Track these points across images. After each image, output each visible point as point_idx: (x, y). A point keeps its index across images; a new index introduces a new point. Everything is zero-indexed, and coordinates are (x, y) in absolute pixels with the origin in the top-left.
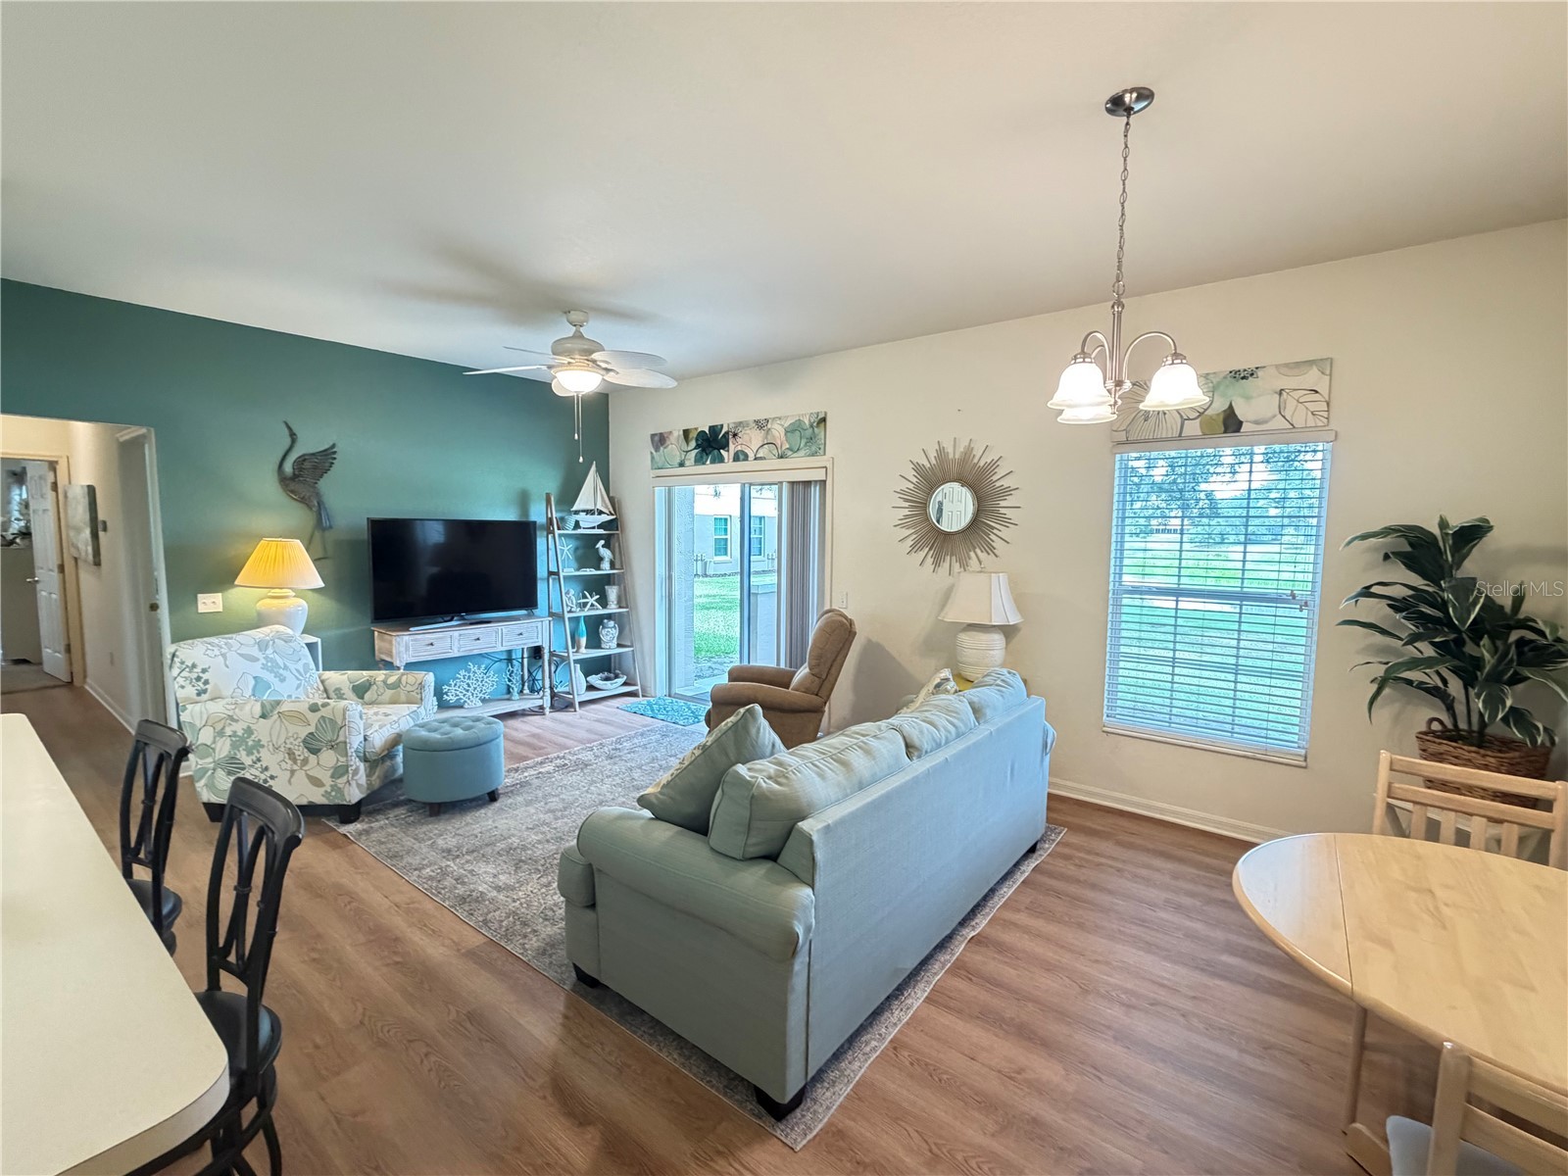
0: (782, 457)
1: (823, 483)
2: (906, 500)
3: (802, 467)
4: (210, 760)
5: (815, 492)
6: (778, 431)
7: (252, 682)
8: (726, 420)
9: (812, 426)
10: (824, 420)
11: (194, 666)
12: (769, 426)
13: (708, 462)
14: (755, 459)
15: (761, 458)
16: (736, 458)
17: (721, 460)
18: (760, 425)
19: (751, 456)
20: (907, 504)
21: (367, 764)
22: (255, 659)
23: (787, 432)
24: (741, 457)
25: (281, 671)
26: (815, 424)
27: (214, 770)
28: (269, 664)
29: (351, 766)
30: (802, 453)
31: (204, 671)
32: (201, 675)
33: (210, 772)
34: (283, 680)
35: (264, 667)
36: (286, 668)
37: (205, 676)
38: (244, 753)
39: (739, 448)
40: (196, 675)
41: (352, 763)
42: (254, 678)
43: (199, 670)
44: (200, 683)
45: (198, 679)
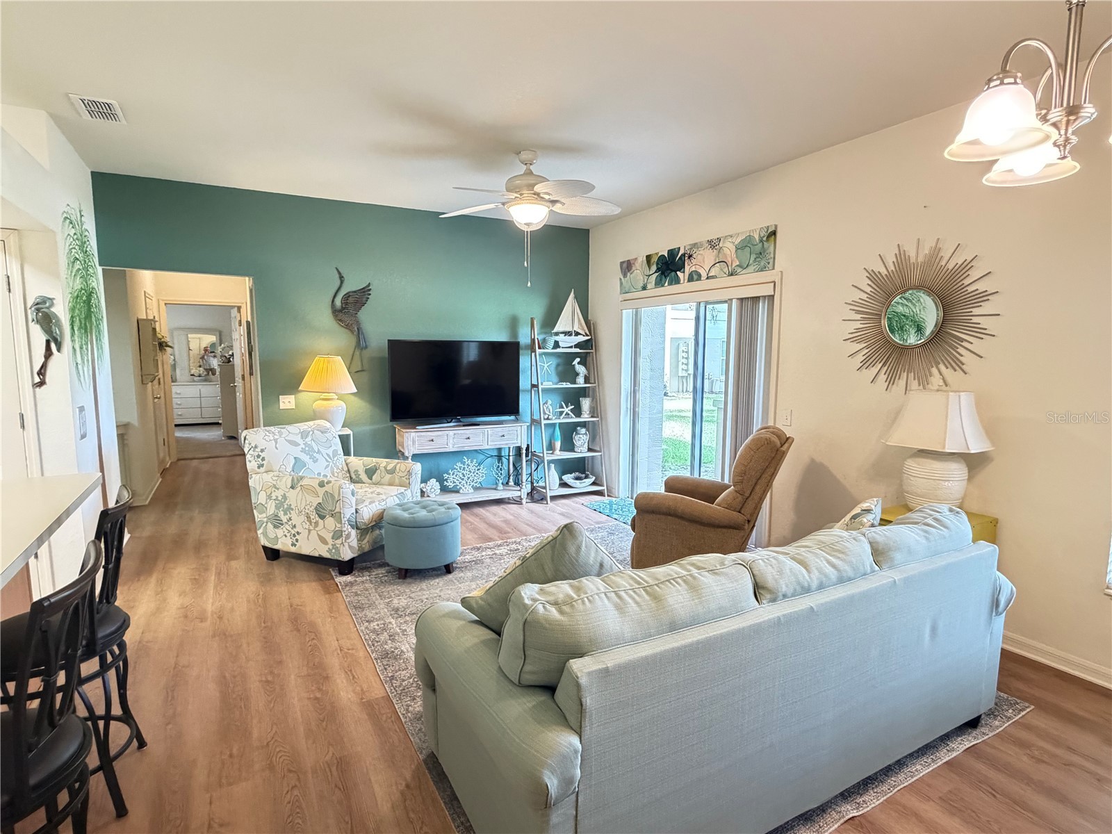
0: (732, 275)
1: (772, 297)
2: (858, 312)
3: (752, 283)
4: (264, 515)
5: (762, 308)
6: (729, 248)
7: (293, 461)
8: (681, 243)
9: (761, 241)
10: (774, 233)
11: (256, 447)
12: (721, 245)
13: (666, 284)
14: (707, 278)
15: (713, 277)
16: (691, 279)
17: (677, 281)
18: (713, 244)
19: (704, 275)
20: (859, 317)
21: (358, 531)
22: (296, 444)
23: (737, 249)
24: (695, 277)
25: (315, 454)
26: (765, 239)
27: (267, 523)
28: (307, 449)
29: (345, 531)
30: (751, 269)
31: (262, 451)
32: (260, 453)
33: (265, 524)
34: (315, 461)
35: (303, 451)
36: (319, 452)
37: (263, 455)
38: (282, 513)
39: (693, 269)
40: (257, 454)
41: (345, 529)
42: (295, 458)
43: (258, 450)
44: (260, 460)
45: (259, 456)
